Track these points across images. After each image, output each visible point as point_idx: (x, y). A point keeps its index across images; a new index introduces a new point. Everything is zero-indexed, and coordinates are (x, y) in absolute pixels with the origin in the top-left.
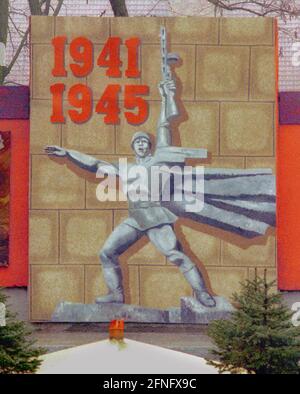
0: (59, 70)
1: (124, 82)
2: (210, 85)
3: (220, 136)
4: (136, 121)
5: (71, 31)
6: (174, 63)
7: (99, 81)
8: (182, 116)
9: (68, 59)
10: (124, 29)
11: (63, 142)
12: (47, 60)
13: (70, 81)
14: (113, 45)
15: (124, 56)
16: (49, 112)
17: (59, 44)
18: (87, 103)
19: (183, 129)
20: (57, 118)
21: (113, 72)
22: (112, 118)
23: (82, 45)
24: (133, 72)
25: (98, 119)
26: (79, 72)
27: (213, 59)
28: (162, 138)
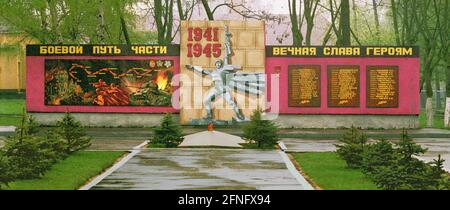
0: (190, 39)
1: (212, 43)
2: (242, 43)
3: (246, 61)
4: (217, 56)
5: (194, 25)
6: (229, 35)
7: (204, 42)
8: (232, 54)
9: (193, 35)
10: (212, 24)
11: (191, 63)
12: (186, 35)
13: (194, 42)
14: (209, 30)
15: (212, 34)
16: (187, 53)
17: (190, 30)
18: (200, 50)
19: (233, 58)
20: (190, 55)
21: (209, 39)
22: (209, 56)
23: (198, 31)
24: (216, 39)
25: (203, 55)
26: (198, 39)
27: (243, 34)
28: (226, 62)
